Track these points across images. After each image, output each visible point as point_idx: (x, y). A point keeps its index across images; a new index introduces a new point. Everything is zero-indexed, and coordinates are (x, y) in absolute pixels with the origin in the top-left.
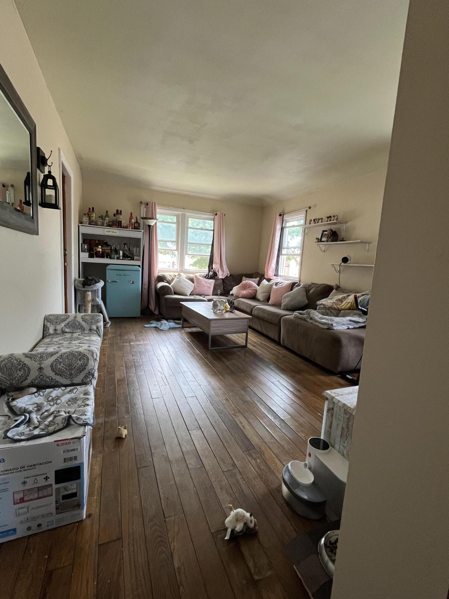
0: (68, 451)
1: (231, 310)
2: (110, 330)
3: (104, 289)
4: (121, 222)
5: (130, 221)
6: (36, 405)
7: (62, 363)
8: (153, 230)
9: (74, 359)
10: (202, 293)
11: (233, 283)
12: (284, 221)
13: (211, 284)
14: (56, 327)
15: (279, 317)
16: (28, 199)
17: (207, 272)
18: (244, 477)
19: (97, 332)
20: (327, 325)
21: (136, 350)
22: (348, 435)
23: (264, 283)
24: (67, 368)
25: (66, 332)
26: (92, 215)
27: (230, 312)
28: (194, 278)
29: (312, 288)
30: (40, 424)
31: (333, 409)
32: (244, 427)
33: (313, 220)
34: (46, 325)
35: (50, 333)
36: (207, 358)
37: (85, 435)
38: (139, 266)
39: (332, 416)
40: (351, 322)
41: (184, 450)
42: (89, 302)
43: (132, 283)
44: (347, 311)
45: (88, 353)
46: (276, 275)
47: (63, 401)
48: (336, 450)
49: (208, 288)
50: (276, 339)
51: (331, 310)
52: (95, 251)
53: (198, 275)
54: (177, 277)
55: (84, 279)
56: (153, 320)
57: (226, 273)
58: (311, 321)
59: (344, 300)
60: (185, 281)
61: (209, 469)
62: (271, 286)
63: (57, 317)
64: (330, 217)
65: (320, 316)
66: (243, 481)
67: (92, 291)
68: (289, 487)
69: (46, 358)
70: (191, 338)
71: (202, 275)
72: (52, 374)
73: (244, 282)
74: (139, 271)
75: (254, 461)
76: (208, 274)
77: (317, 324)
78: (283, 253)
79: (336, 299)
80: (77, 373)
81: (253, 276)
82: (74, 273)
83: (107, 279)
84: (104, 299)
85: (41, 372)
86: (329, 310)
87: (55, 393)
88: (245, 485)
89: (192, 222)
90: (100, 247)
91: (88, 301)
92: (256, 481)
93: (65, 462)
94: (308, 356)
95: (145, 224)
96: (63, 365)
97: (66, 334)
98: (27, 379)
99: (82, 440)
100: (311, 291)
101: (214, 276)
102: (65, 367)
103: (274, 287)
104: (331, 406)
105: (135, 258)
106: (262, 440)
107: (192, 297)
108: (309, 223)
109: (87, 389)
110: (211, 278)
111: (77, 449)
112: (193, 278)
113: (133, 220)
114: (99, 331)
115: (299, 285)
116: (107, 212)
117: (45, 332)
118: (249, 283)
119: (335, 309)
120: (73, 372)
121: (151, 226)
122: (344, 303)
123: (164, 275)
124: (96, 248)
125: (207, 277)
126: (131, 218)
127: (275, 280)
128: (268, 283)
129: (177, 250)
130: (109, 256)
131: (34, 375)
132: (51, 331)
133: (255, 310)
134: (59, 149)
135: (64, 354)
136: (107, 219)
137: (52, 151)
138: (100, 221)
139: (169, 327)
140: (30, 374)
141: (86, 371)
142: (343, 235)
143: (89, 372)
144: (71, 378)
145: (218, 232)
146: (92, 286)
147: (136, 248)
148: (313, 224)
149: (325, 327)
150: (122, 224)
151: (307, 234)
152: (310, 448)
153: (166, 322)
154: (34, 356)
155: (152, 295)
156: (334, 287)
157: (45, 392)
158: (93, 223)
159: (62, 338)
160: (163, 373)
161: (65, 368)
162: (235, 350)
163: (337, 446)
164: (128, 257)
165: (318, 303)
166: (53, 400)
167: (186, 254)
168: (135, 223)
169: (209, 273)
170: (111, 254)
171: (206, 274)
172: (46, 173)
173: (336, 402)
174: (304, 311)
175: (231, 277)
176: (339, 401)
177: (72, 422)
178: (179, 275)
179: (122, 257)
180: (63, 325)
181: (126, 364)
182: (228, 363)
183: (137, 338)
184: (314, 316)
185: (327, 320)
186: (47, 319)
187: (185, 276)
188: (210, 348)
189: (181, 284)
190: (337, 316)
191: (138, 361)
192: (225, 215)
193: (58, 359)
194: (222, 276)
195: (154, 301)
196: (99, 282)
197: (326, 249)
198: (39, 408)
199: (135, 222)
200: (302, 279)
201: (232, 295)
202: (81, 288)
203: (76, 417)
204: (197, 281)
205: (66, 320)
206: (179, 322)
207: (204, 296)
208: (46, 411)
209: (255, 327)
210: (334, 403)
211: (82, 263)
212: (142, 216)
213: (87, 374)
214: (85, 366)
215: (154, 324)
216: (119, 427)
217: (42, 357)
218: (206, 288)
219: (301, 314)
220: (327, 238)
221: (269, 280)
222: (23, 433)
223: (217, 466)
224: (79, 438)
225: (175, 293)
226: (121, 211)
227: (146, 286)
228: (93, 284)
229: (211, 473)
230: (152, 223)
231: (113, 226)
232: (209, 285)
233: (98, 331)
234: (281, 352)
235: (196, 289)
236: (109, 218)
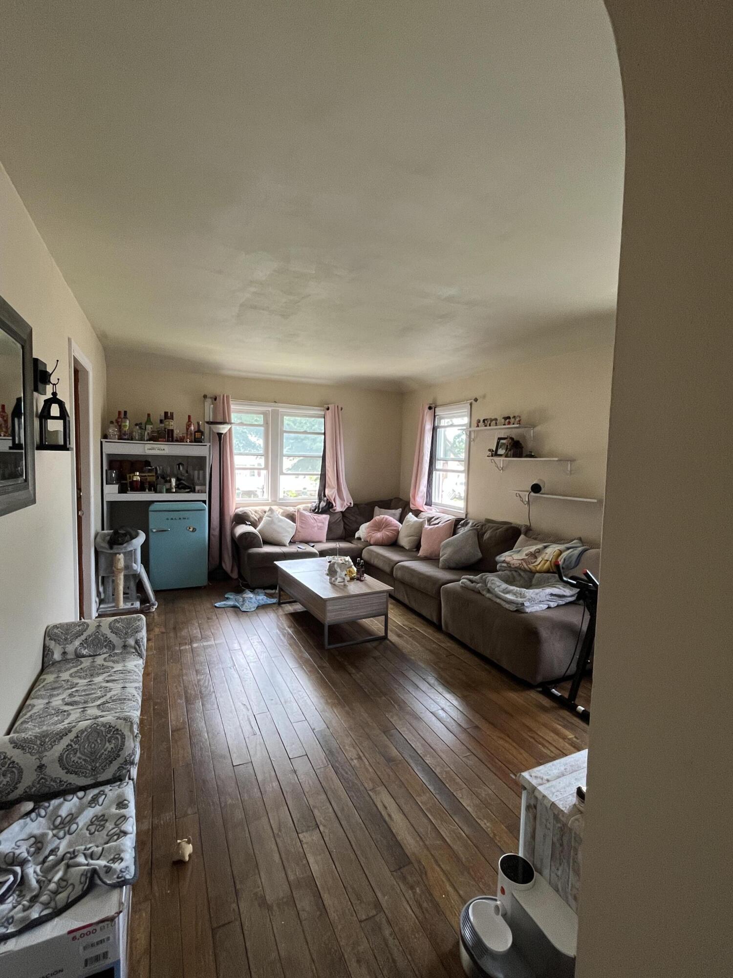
0: (93, 945)
1: (359, 576)
2: (156, 617)
3: (145, 547)
4: (172, 431)
5: (187, 429)
6: (33, 840)
7: (78, 751)
8: (226, 442)
9: (99, 741)
10: (309, 538)
11: (359, 518)
12: (437, 417)
13: (323, 523)
14: (64, 648)
15: (439, 584)
16: (17, 442)
17: (317, 501)
18: (396, 929)
19: (135, 648)
20: (515, 605)
21: (202, 660)
22: (562, 857)
23: (411, 520)
24: (87, 759)
25: (84, 656)
26: (123, 424)
27: (358, 579)
28: (296, 513)
29: (486, 531)
30: (41, 888)
31: (535, 807)
32: (389, 816)
33: (482, 421)
34: (47, 645)
35: (55, 659)
36: (321, 667)
37: (121, 912)
38: (204, 502)
39: (535, 818)
40: (552, 597)
41: (292, 877)
42: (119, 571)
43: (193, 531)
44: (545, 574)
45: (123, 726)
46: (429, 504)
47: (81, 825)
48: (545, 878)
49: (318, 529)
50: (435, 620)
51: (519, 571)
52: (129, 480)
53: (301, 507)
54: (267, 513)
55: (112, 531)
56: (228, 592)
57: (348, 502)
58: (488, 595)
59: (540, 555)
60: (280, 520)
61: (336, 918)
62: (421, 525)
63: (67, 628)
64: (509, 418)
65: (504, 586)
66: (394, 939)
67: (125, 554)
68: (471, 953)
69: (51, 744)
70: (295, 627)
71: (308, 507)
72: (60, 773)
73: (377, 518)
74: (204, 510)
75: (410, 892)
76: (319, 506)
77: (498, 601)
78: (437, 467)
79: (527, 552)
80: (106, 766)
81: (392, 504)
82: (94, 524)
83: (151, 527)
84: (145, 561)
85: (41, 772)
86: (516, 571)
87: (67, 806)
88: (398, 949)
89: (288, 422)
90: (138, 474)
91: (118, 569)
92: (416, 937)
93: (86, 965)
94: (487, 653)
95: (213, 431)
96: (81, 756)
97: (82, 659)
98: (17, 788)
99: (117, 921)
100: (486, 536)
101: (328, 508)
102: (84, 757)
103: (426, 526)
104: (532, 802)
105: (197, 488)
106: (421, 843)
107: (293, 549)
108: (476, 425)
109: (123, 793)
110: (324, 511)
111: (108, 939)
112: (294, 514)
113: (192, 428)
114: (139, 647)
115: (466, 524)
116: (149, 415)
117: (46, 659)
118: (386, 519)
119: (525, 570)
120: (98, 765)
121: (222, 434)
122: (539, 559)
123: (245, 513)
124: (131, 475)
125: (317, 511)
126: (189, 426)
127: (429, 512)
128: (416, 519)
129: (266, 468)
130: (153, 488)
131: (29, 779)
132: (57, 656)
133: (397, 569)
134: (69, 340)
135: (82, 731)
136: (149, 427)
137: (58, 361)
138: (137, 432)
139: (256, 605)
140: (21, 778)
141: (120, 760)
142: (530, 445)
143: (126, 761)
144: (95, 775)
145: (332, 436)
146: (125, 545)
147: (199, 470)
148: (482, 428)
149: (512, 608)
150: (175, 435)
151: (474, 440)
152: (503, 880)
153: (251, 595)
154: (29, 743)
155: (227, 549)
156: (523, 529)
157: (49, 806)
158: (126, 437)
159: (75, 669)
160: (249, 707)
161: (84, 760)
162: (369, 645)
163: (546, 872)
164: (185, 487)
165: (500, 558)
166: (63, 823)
167: (280, 474)
168: (195, 432)
169: (320, 502)
170: (157, 484)
171: (314, 505)
172: (49, 395)
173: (540, 797)
174: (477, 577)
175: (356, 508)
176: (544, 796)
177: (99, 882)
178: (271, 510)
179: (176, 488)
180: (77, 643)
181: (186, 692)
182: (357, 676)
183: (203, 633)
184: (493, 586)
185: (515, 594)
186: (50, 634)
187: (281, 511)
188: (327, 646)
189: (275, 527)
190: (529, 586)
191: (207, 684)
192: (342, 409)
193: (71, 745)
194: (342, 507)
195: (230, 555)
196: (137, 535)
197: (505, 465)
198: (39, 845)
199: (197, 430)
200: (470, 510)
201: (359, 539)
202: (107, 549)
203: (105, 866)
204: (301, 519)
205: (82, 634)
206: (273, 591)
207: (312, 544)
208: (52, 852)
209: (400, 597)
210: (536, 798)
211: (108, 502)
212: (207, 419)
213: (121, 764)
214: (118, 752)
215: (232, 600)
216: (179, 841)
217: (45, 741)
218: (316, 528)
219: (472, 581)
220: (506, 451)
221: (417, 513)
222: (12, 917)
223: (349, 910)
224: (111, 920)
225: (267, 542)
226: (172, 414)
227: (216, 532)
228: (127, 542)
229: (340, 927)
230: (224, 429)
231: (160, 439)
232: (320, 524)
233: (137, 647)
234: (443, 645)
235: (299, 532)
236: (152, 426)
